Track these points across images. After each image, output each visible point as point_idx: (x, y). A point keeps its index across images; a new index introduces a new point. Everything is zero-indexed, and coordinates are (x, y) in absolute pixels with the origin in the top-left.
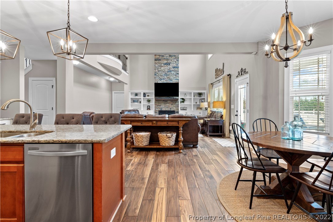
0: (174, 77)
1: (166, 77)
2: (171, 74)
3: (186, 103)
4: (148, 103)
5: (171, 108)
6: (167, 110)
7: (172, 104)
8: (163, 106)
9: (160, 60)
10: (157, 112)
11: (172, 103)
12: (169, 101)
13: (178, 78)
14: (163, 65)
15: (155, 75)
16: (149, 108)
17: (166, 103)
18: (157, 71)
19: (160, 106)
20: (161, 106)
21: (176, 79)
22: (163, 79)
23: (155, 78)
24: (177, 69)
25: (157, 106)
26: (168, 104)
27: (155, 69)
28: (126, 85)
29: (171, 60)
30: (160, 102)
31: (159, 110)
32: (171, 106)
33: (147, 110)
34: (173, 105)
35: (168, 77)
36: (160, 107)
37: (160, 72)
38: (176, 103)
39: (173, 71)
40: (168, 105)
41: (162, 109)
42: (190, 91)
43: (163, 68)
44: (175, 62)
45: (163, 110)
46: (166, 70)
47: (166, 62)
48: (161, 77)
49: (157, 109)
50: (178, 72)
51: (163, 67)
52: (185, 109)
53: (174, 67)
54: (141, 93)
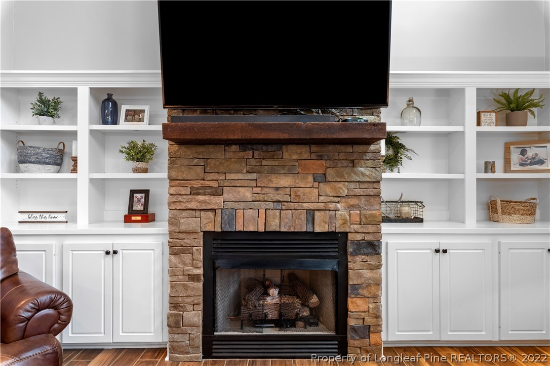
4: (136, 170)
5: (311, 214)
6: (274, 226)
7: (322, 179)
8: (247, 194)
10: (188, 241)
11: (318, 166)
12: (292, 153)
16: (139, 207)
17: (273, 171)
19: (218, 192)
20: (228, 195)
25: (195, 192)
26: (290, 172)
30: (217, 154)
31: (212, 224)
33: (127, 219)
34: (326, 188)
36: (217, 201)
38: (353, 164)
40: (285, 181)
41: (232, 218)
42: (449, 79)
45: (239, 228)
49: (189, 223)
52: (406, 210)
54: (75, 90)
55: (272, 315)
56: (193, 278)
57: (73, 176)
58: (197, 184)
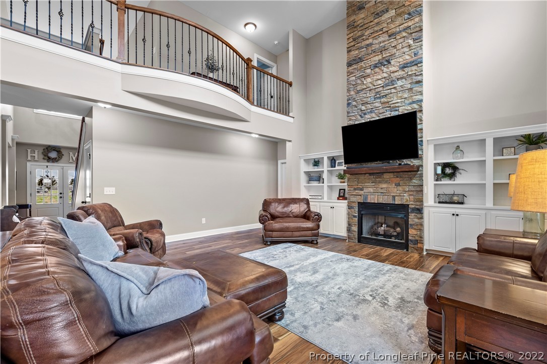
0: (406, 96)
1: (377, 105)
2: (393, 91)
3: (460, 179)
4: (341, 182)
5: (394, 197)
6: (381, 201)
7: (398, 185)
8: (371, 190)
9: (361, 60)
10: (353, 205)
11: (396, 180)
12: (386, 176)
13: (418, 97)
14: (368, 71)
15: (349, 104)
16: (342, 195)
17: (380, 182)
18: (352, 93)
19: (362, 190)
20: (365, 190)
21: (414, 102)
22: (371, 112)
23: (348, 113)
24: (415, 68)
25: (355, 189)
26: (386, 182)
27: (349, 91)
28: (290, 143)
29: (395, 47)
30: (362, 177)
31: (360, 200)
32: (395, 190)
33: (338, 199)
34: (400, 188)
35: (384, 103)
36: (362, 192)
37: (362, 94)
38: (411, 179)
39: (402, 78)
40: (384, 186)
41: (366, 198)
42: (477, 134)
43: (369, 80)
44: (406, 49)
45: (369, 201)
46: (380, 82)
47: (377, 58)
48: (363, 108)
49: (353, 199)
50: (419, 78)
51: (368, 76)
53: (404, 67)
54: (323, 158)
55: (382, 233)
56: (355, 217)
57: (323, 184)
58: (356, 187)
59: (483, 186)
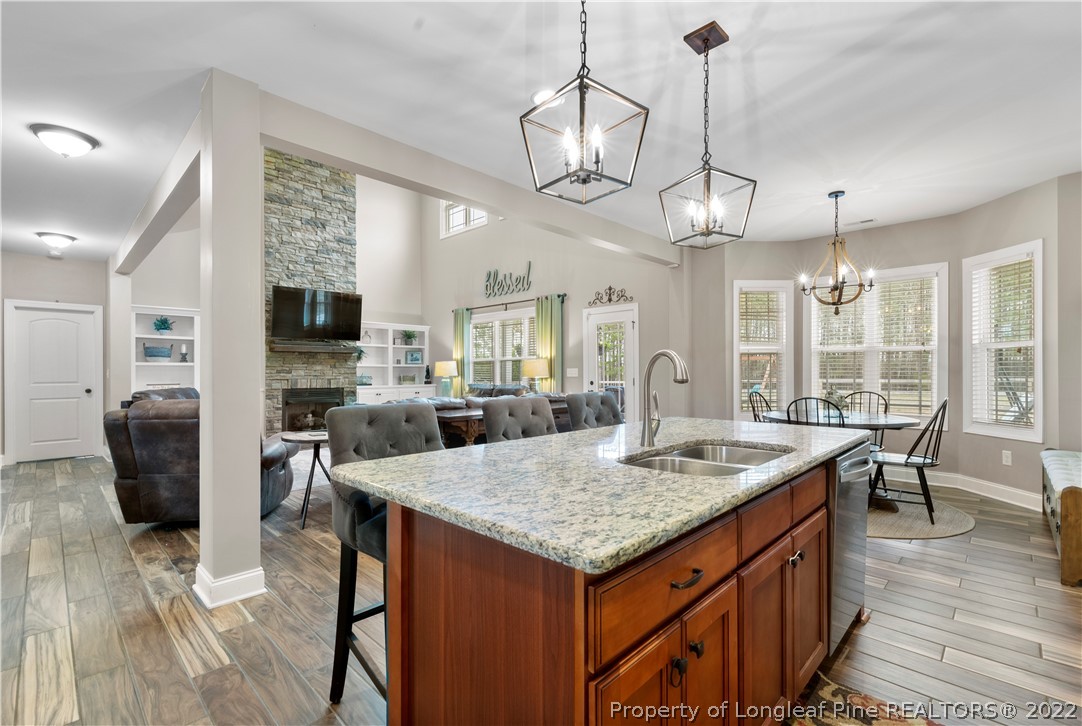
0: (341, 272)
1: (310, 270)
2: (328, 261)
5: (329, 380)
6: (314, 386)
7: (334, 366)
8: (302, 373)
9: (289, 203)
10: (275, 393)
11: (332, 362)
12: (321, 356)
13: (352, 279)
14: (298, 223)
15: (268, 253)
17: (313, 363)
18: (274, 240)
19: (289, 372)
20: (294, 373)
21: (348, 282)
22: (302, 276)
23: (267, 265)
24: (349, 247)
25: (279, 372)
26: (321, 364)
27: (268, 234)
29: (330, 214)
30: (290, 357)
31: (285, 386)
32: (329, 373)
34: (335, 370)
35: (318, 271)
36: (289, 376)
37: (289, 248)
38: (346, 361)
39: (337, 252)
40: (318, 368)
41: (296, 383)
42: (384, 325)
43: (299, 234)
44: (341, 223)
45: (299, 387)
46: (312, 244)
47: (309, 214)
48: (291, 267)
49: (276, 385)
50: (353, 260)
51: (298, 229)
52: (364, 380)
53: (340, 241)
54: (193, 318)
55: (311, 424)
56: (278, 409)
57: (192, 364)
58: (279, 369)
59: (384, 370)
